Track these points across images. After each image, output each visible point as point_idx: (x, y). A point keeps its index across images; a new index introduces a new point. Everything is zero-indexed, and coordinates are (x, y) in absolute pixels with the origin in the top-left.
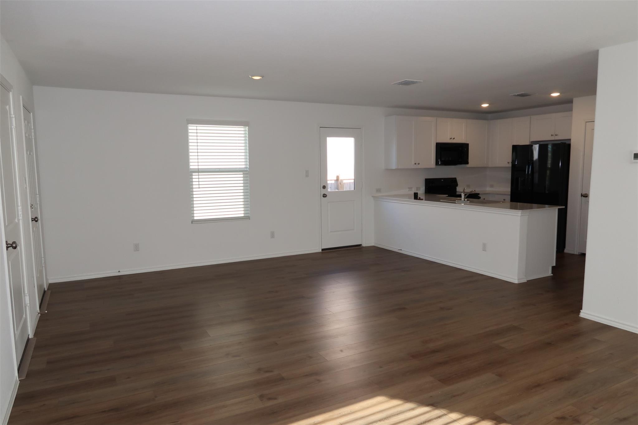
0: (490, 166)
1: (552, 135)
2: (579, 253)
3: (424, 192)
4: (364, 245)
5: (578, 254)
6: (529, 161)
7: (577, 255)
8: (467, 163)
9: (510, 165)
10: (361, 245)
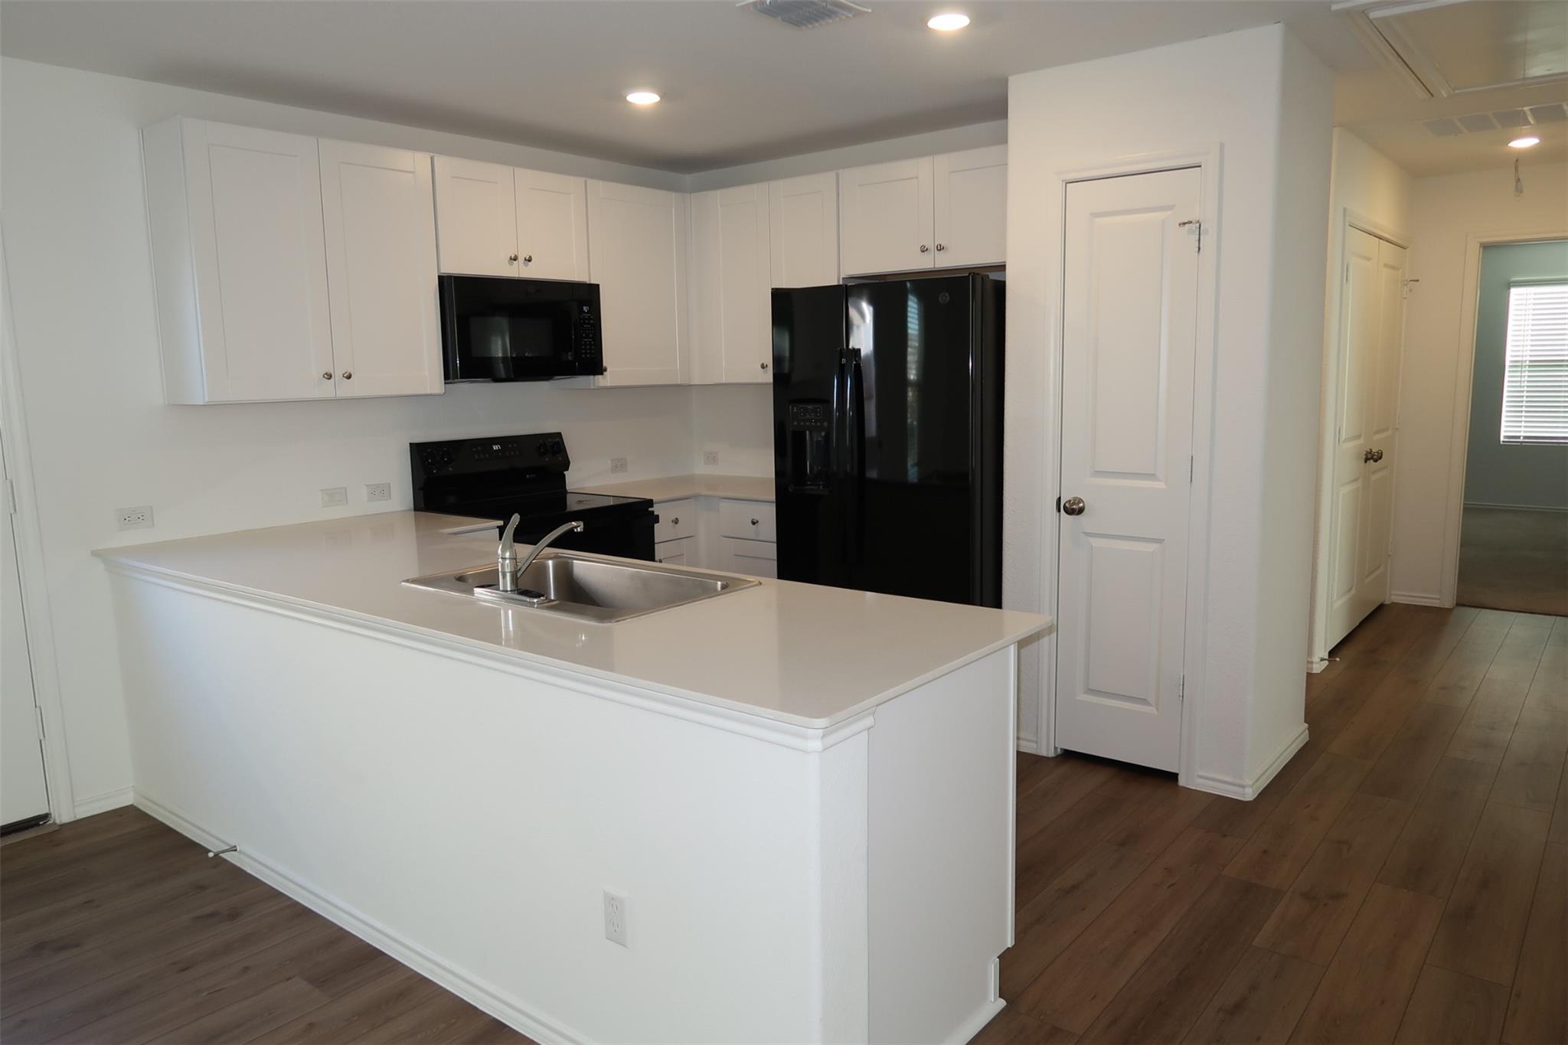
0: (697, 382)
1: (924, 250)
2: (1056, 748)
3: (412, 505)
4: (63, 814)
5: (1051, 754)
6: (844, 361)
7: (1048, 758)
8: (594, 365)
9: (768, 377)
10: (46, 816)
